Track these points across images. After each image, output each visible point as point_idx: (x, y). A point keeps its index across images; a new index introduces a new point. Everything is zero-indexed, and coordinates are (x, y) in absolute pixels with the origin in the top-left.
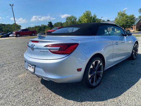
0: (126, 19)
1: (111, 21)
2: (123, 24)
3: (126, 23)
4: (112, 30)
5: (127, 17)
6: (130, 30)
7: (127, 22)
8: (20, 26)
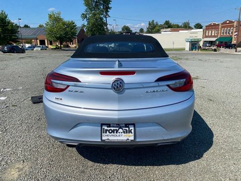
0: (64, 27)
1: (32, 28)
2: (61, 35)
3: (65, 34)
4: (41, 44)
5: (64, 24)
6: (70, 45)
7: (67, 32)
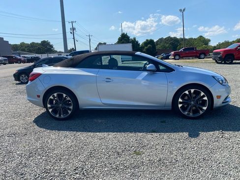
8: (209, 41)
